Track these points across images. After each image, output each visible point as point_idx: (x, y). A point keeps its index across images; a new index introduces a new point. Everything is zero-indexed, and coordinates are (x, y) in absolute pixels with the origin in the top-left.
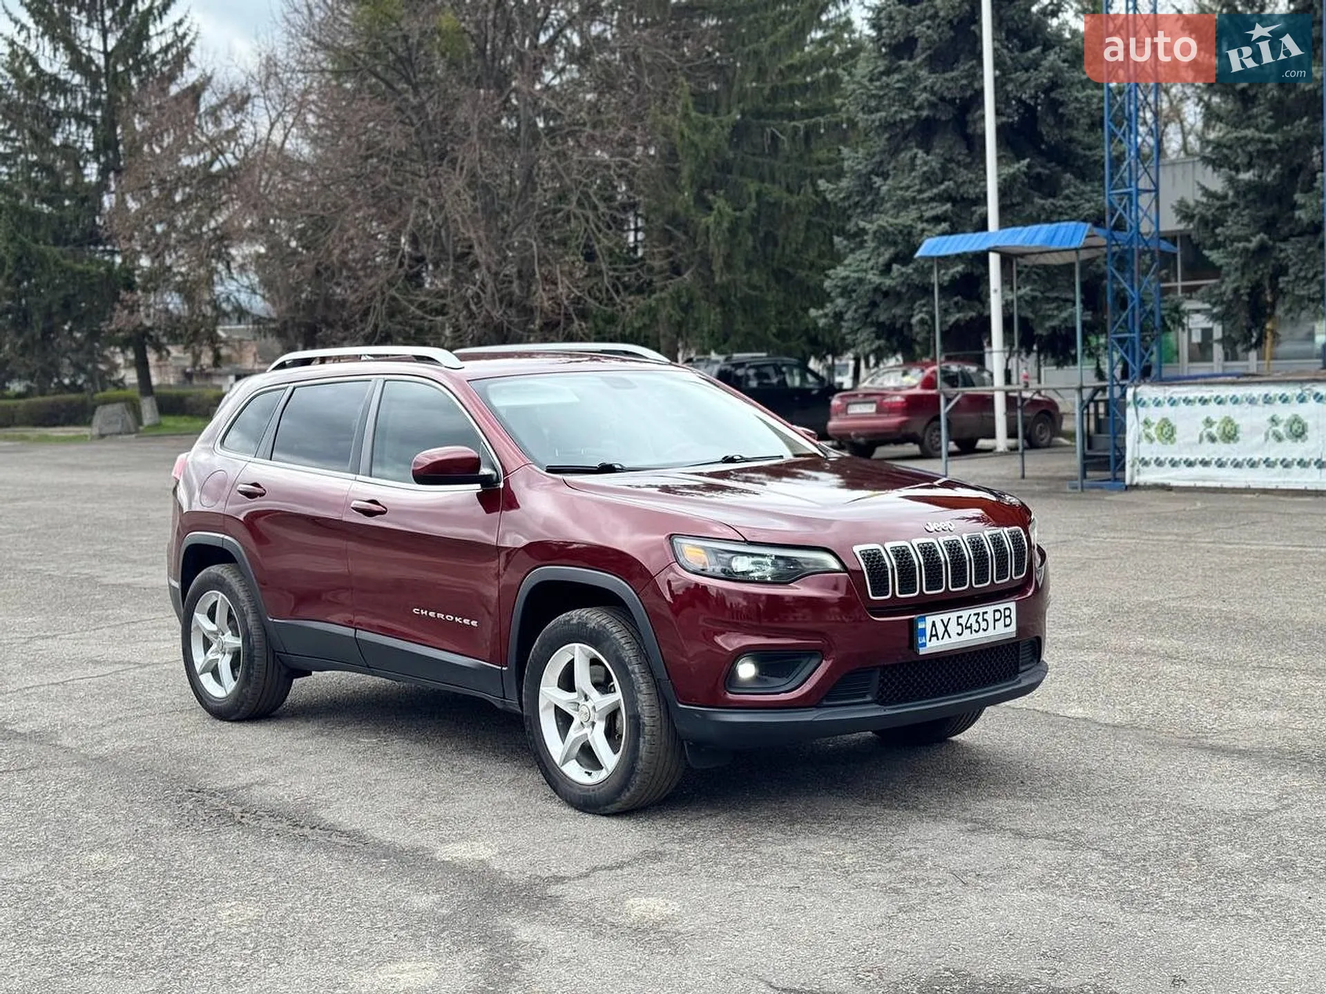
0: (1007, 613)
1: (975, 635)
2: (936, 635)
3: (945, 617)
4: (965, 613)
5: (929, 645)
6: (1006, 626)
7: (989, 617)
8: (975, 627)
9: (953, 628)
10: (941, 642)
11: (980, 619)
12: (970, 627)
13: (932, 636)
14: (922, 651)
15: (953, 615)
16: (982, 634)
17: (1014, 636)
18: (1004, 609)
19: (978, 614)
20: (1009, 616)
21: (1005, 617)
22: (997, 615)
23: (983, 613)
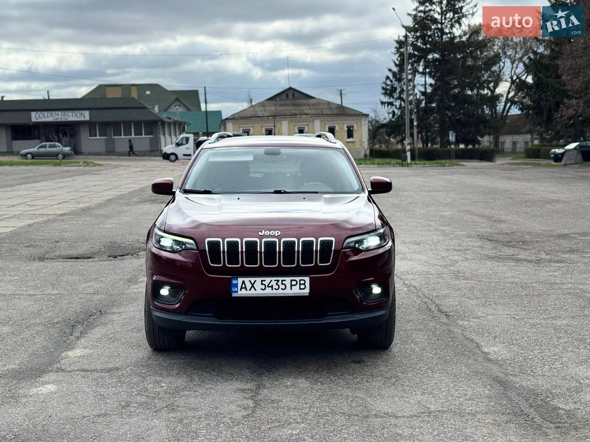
0: (302, 282)
1: (274, 291)
2: (245, 288)
3: (253, 279)
4: (267, 280)
5: (239, 292)
6: (300, 289)
7: (287, 282)
8: (275, 287)
9: (258, 285)
10: (248, 292)
11: (280, 283)
12: (272, 286)
13: (242, 288)
14: (234, 295)
15: (259, 280)
16: (280, 291)
17: (308, 295)
18: (300, 280)
19: (278, 281)
20: (304, 284)
21: (300, 284)
22: (294, 283)
23: (282, 281)
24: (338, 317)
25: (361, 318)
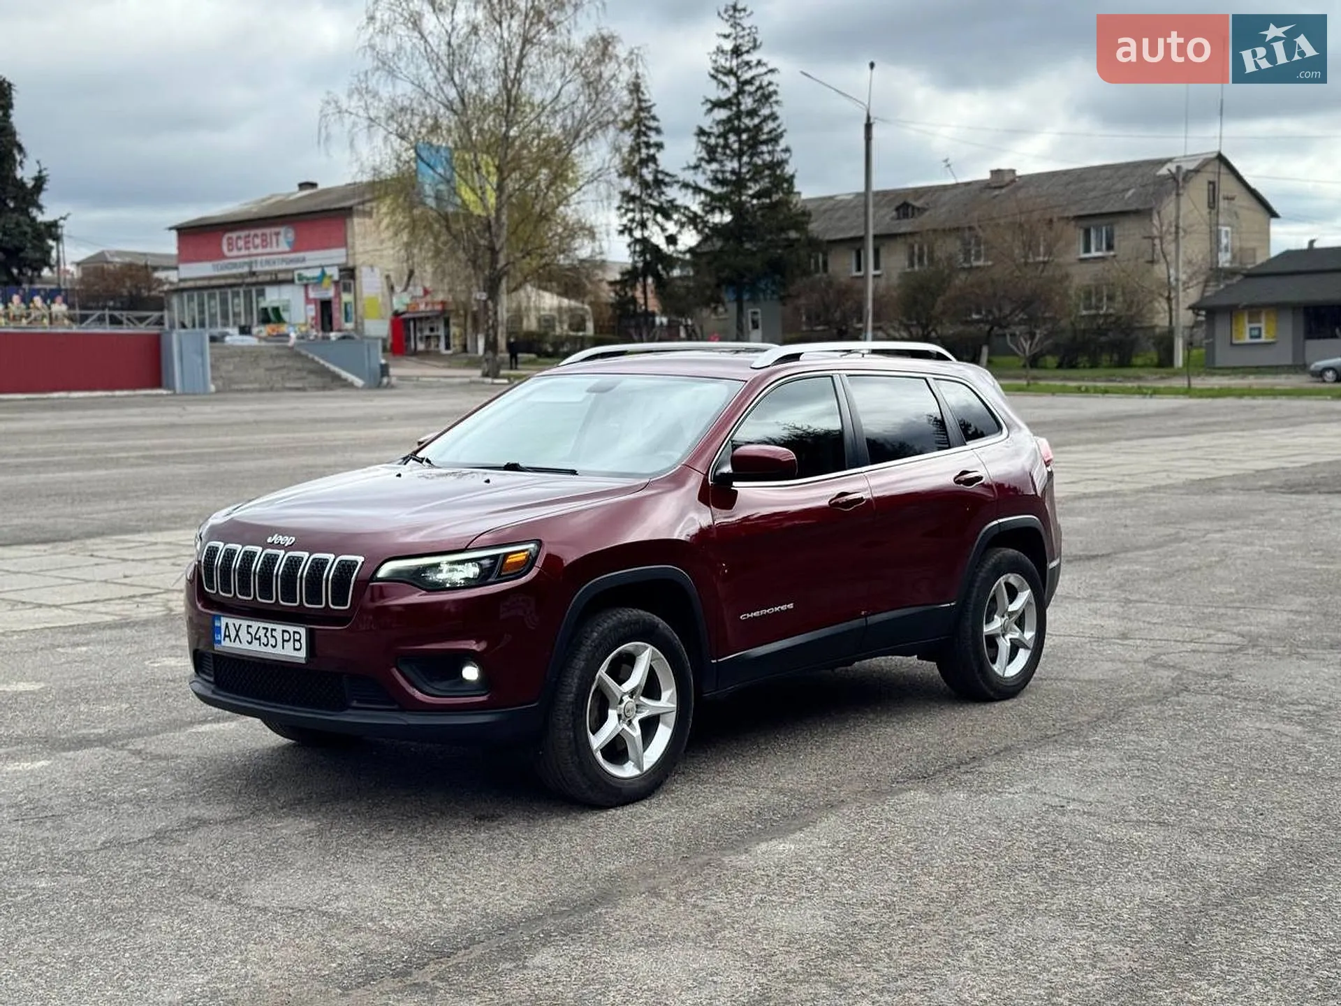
0: (297, 637)
1: (262, 648)
2: (229, 636)
3: (238, 622)
4: (255, 625)
5: (223, 643)
6: (294, 649)
7: (278, 634)
8: (264, 640)
9: (244, 634)
10: (233, 644)
11: (269, 634)
12: (259, 639)
13: (226, 636)
14: (218, 648)
15: (245, 623)
16: (269, 649)
17: (303, 661)
18: (294, 632)
19: (267, 629)
20: (299, 641)
21: (295, 640)
22: (286, 636)
23: (272, 630)
24: (369, 713)
25: (411, 722)
